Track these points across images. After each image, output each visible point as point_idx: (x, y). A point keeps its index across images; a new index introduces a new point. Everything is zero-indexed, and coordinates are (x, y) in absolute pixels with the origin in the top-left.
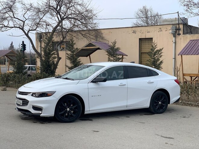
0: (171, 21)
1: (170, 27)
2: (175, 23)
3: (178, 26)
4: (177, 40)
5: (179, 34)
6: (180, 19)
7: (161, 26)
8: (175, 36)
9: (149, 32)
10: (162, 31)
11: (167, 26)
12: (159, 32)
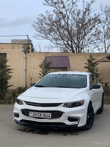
0: (22, 42)
1: (21, 46)
2: (25, 43)
3: (28, 46)
4: (27, 56)
5: (29, 52)
6: (29, 40)
7: (14, 45)
8: (25, 53)
9: (3, 49)
10: (14, 48)
11: (19, 45)
12: (12, 49)
